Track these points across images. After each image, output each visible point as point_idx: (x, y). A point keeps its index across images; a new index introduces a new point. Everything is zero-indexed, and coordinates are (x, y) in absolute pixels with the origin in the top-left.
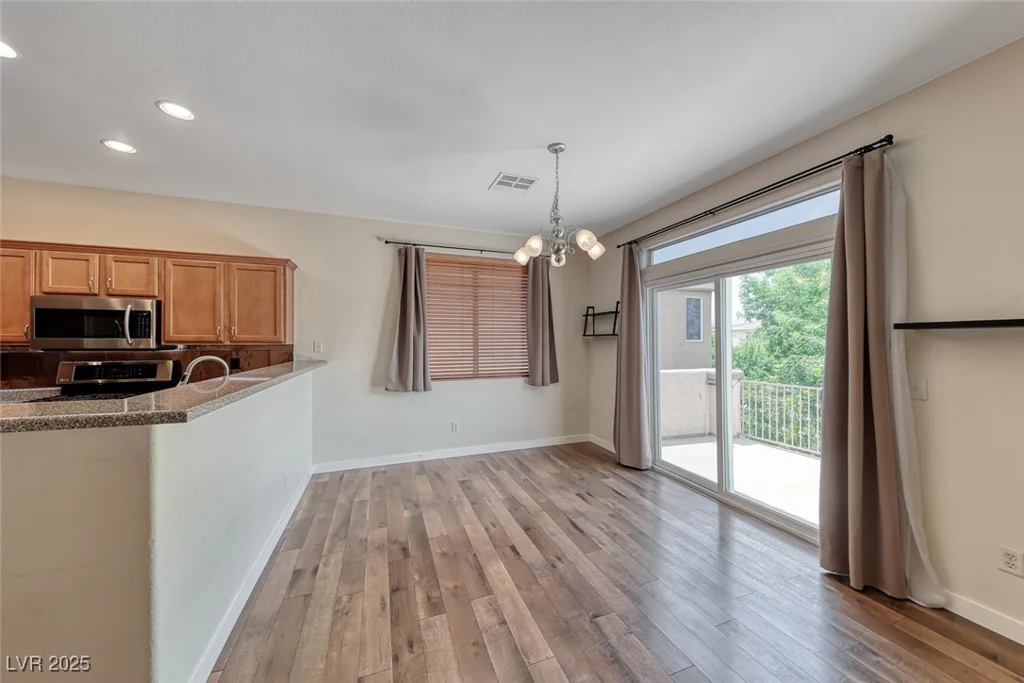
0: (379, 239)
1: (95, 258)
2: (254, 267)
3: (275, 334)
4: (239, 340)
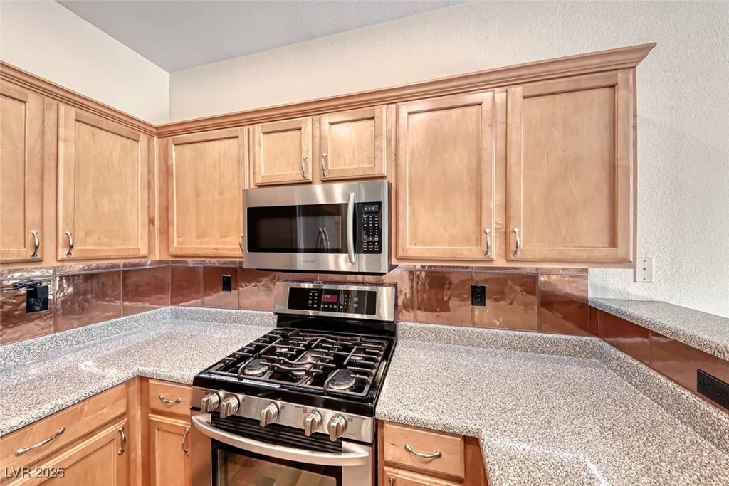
2: (562, 84)
3: (613, 243)
4: (529, 257)
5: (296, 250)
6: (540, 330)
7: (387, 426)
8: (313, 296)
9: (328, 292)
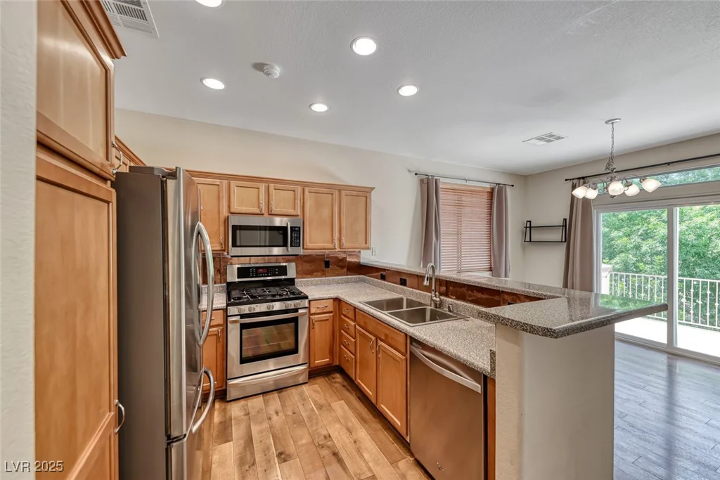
0: (409, 171)
1: (263, 187)
2: (355, 193)
3: (366, 243)
4: (346, 247)
6: (347, 275)
7: (312, 303)
8: (253, 271)
9: (262, 268)
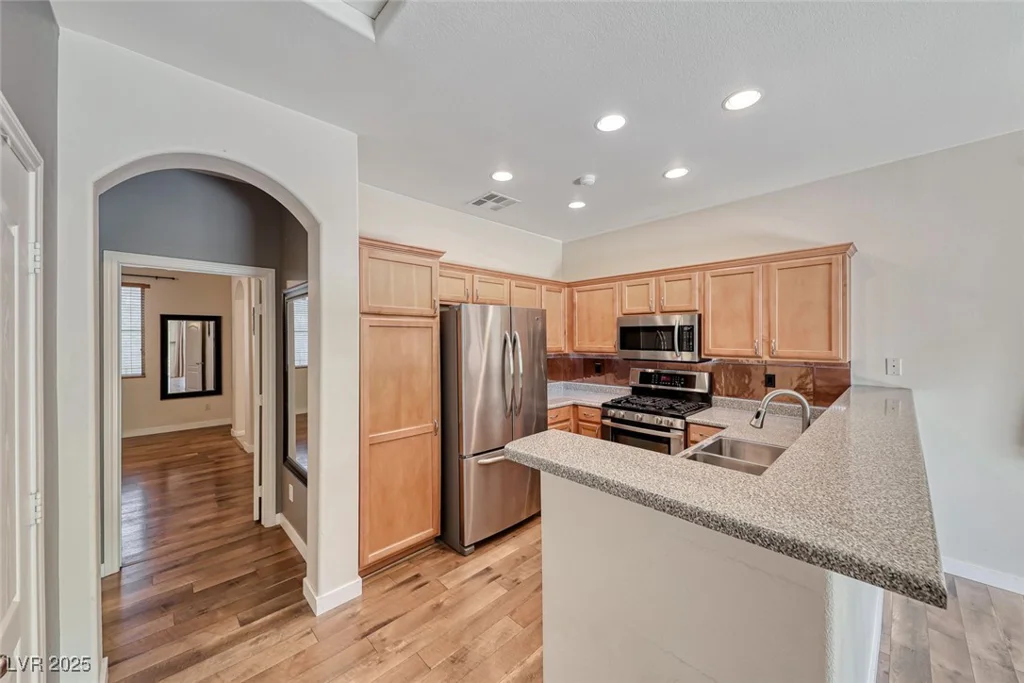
1: (653, 281)
2: (800, 262)
3: (830, 349)
4: (781, 355)
5: (640, 349)
7: (692, 426)
8: (655, 377)
9: (666, 375)
